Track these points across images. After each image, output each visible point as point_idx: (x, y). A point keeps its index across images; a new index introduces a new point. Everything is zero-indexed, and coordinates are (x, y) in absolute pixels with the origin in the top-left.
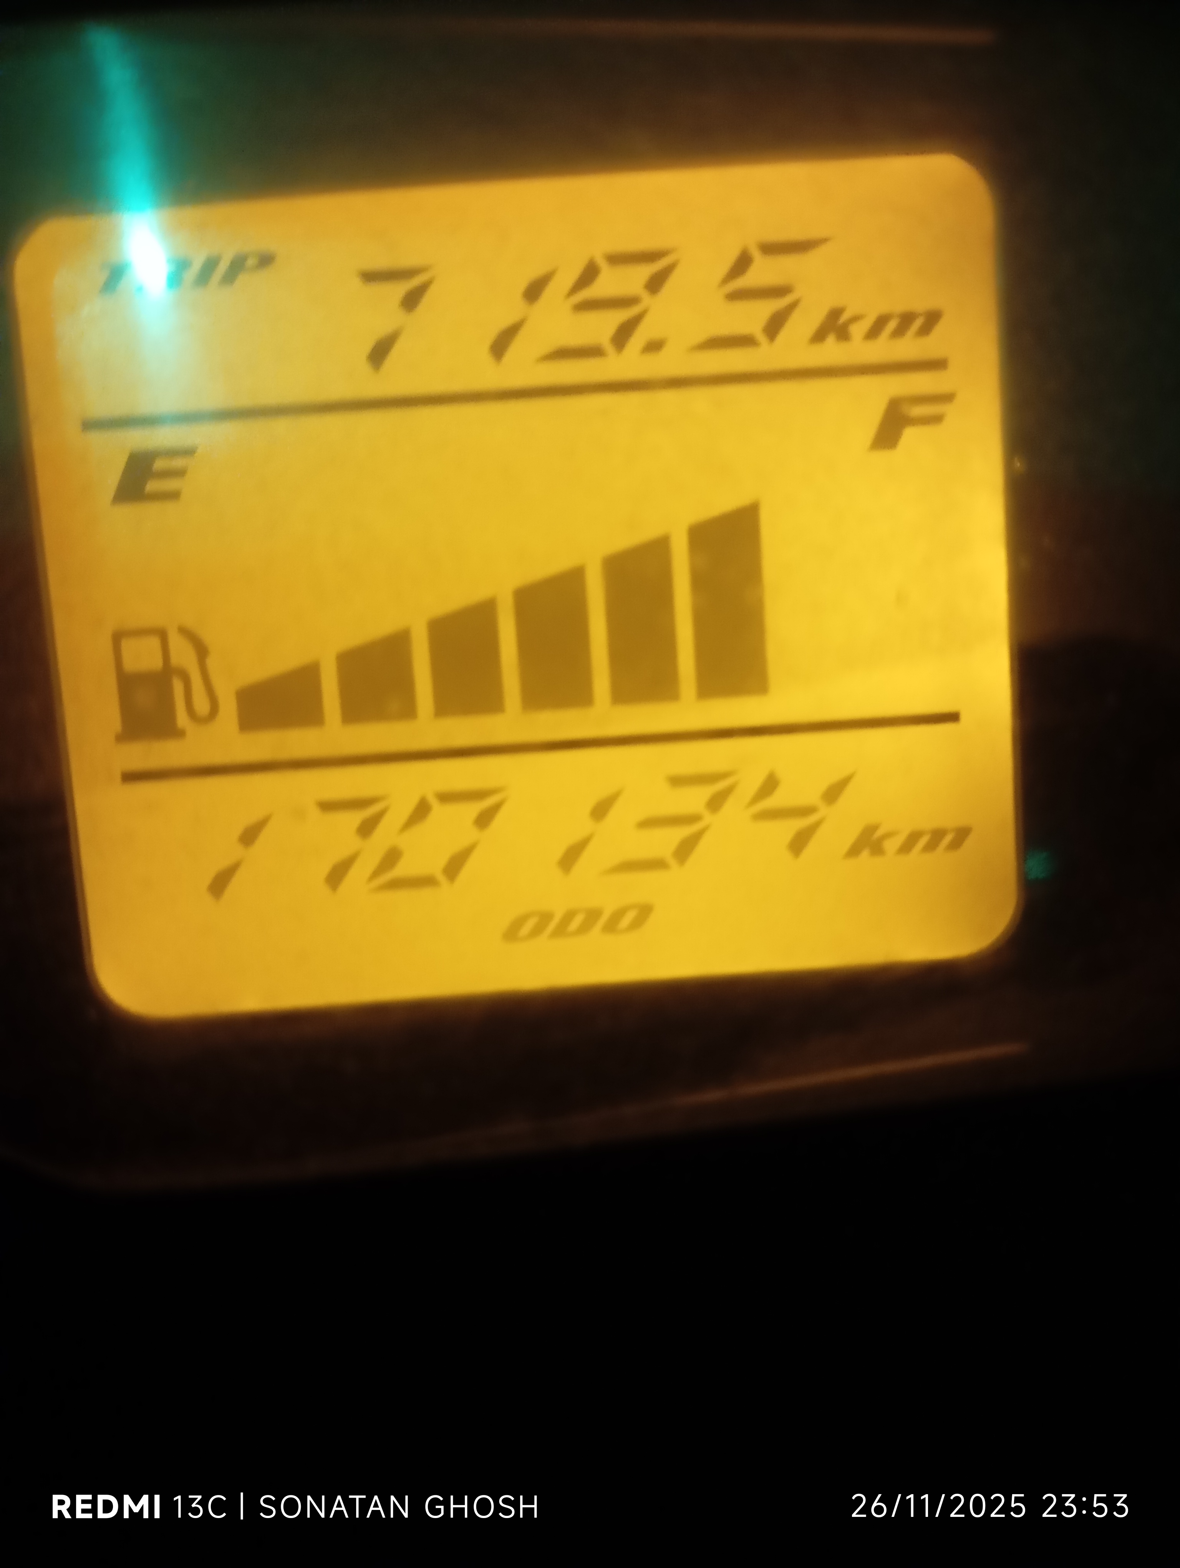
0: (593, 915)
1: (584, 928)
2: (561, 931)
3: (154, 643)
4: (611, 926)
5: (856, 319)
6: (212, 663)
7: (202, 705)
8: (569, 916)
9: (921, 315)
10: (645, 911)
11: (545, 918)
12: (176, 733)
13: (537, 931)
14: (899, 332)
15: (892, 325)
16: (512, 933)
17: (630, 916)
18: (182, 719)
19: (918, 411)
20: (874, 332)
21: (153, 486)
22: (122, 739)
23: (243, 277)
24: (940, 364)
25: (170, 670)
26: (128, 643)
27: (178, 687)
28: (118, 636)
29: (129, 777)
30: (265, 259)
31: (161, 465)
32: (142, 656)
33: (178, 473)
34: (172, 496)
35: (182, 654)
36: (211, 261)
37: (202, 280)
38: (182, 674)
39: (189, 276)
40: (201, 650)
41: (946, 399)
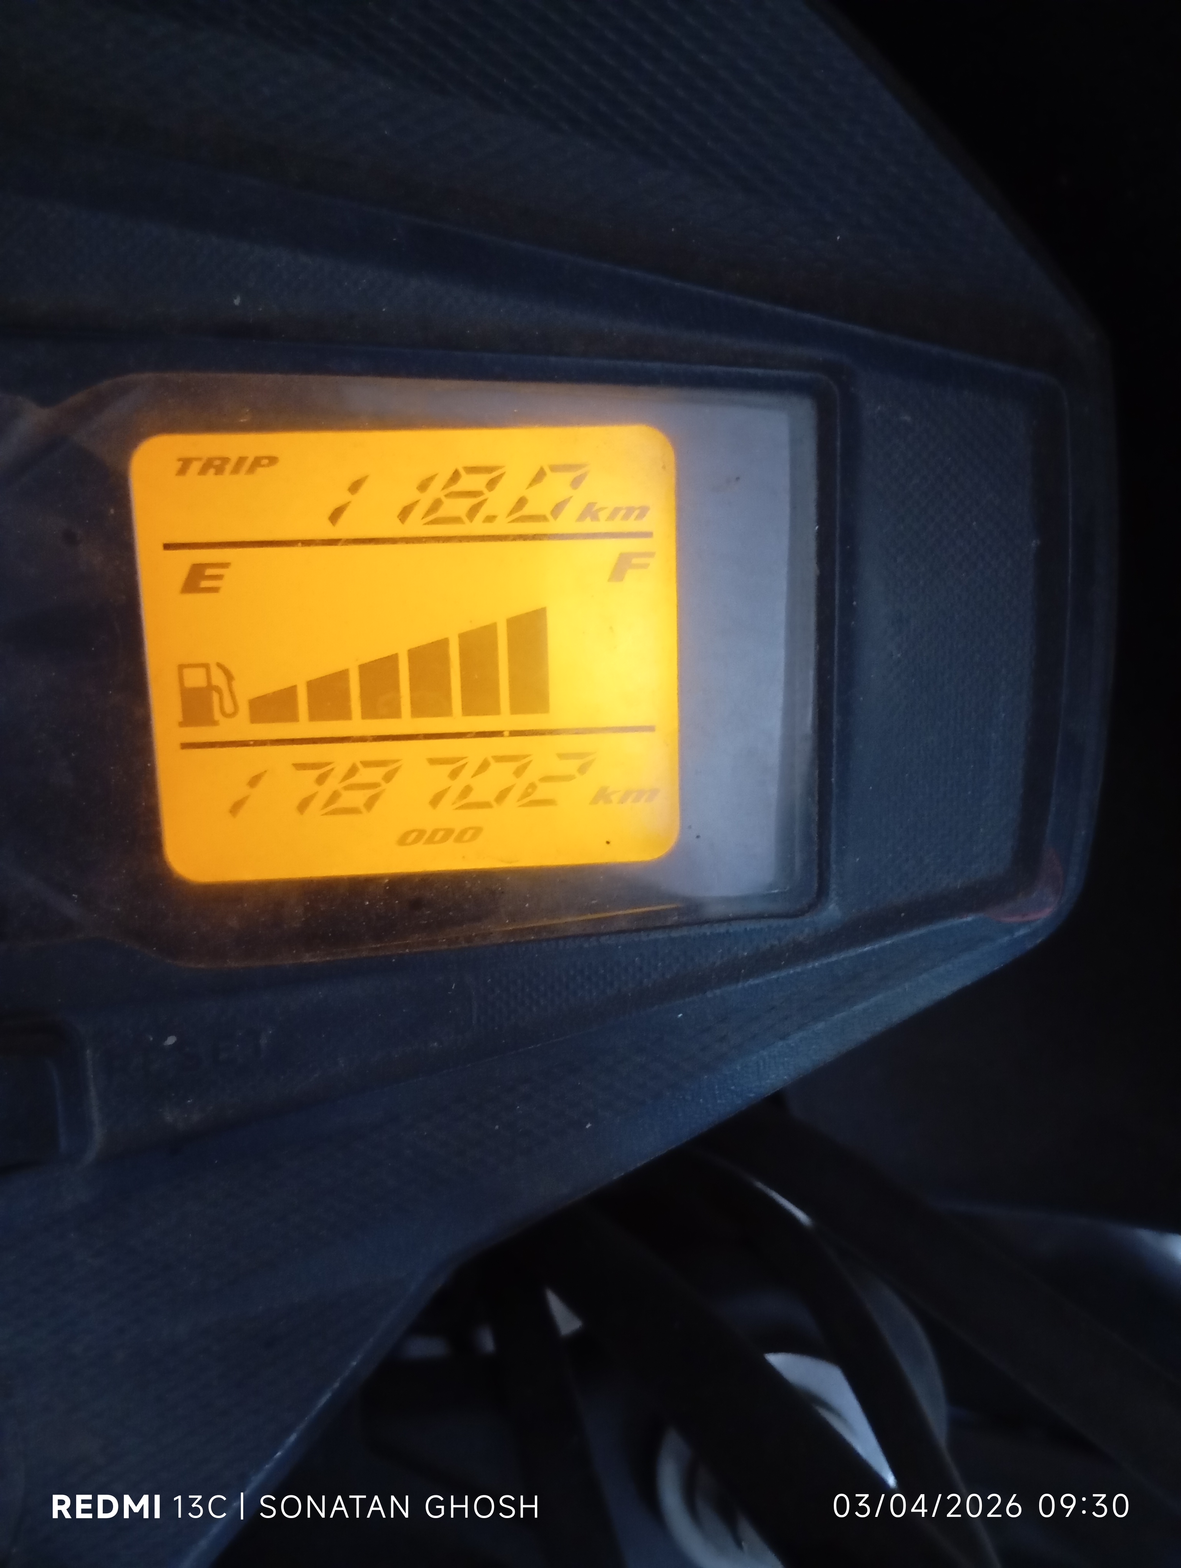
0: (449, 832)
1: (444, 839)
2: (431, 840)
3: (202, 672)
4: (459, 839)
5: (602, 509)
6: (236, 684)
7: (229, 708)
8: (436, 831)
9: (639, 508)
10: (478, 831)
11: (421, 833)
12: (215, 723)
13: (416, 841)
14: (626, 517)
15: (622, 513)
16: (402, 841)
17: (470, 833)
18: (217, 715)
19: (635, 561)
20: (612, 517)
21: (204, 584)
22: (182, 724)
23: (260, 470)
24: (648, 535)
25: (211, 687)
26: (187, 672)
27: (215, 697)
28: (181, 667)
29: (186, 746)
30: (273, 460)
31: (209, 572)
32: (195, 679)
33: (219, 577)
34: (215, 590)
35: (218, 679)
36: (241, 460)
37: (236, 470)
38: (218, 690)
39: (229, 468)
40: (229, 677)
41: (651, 555)
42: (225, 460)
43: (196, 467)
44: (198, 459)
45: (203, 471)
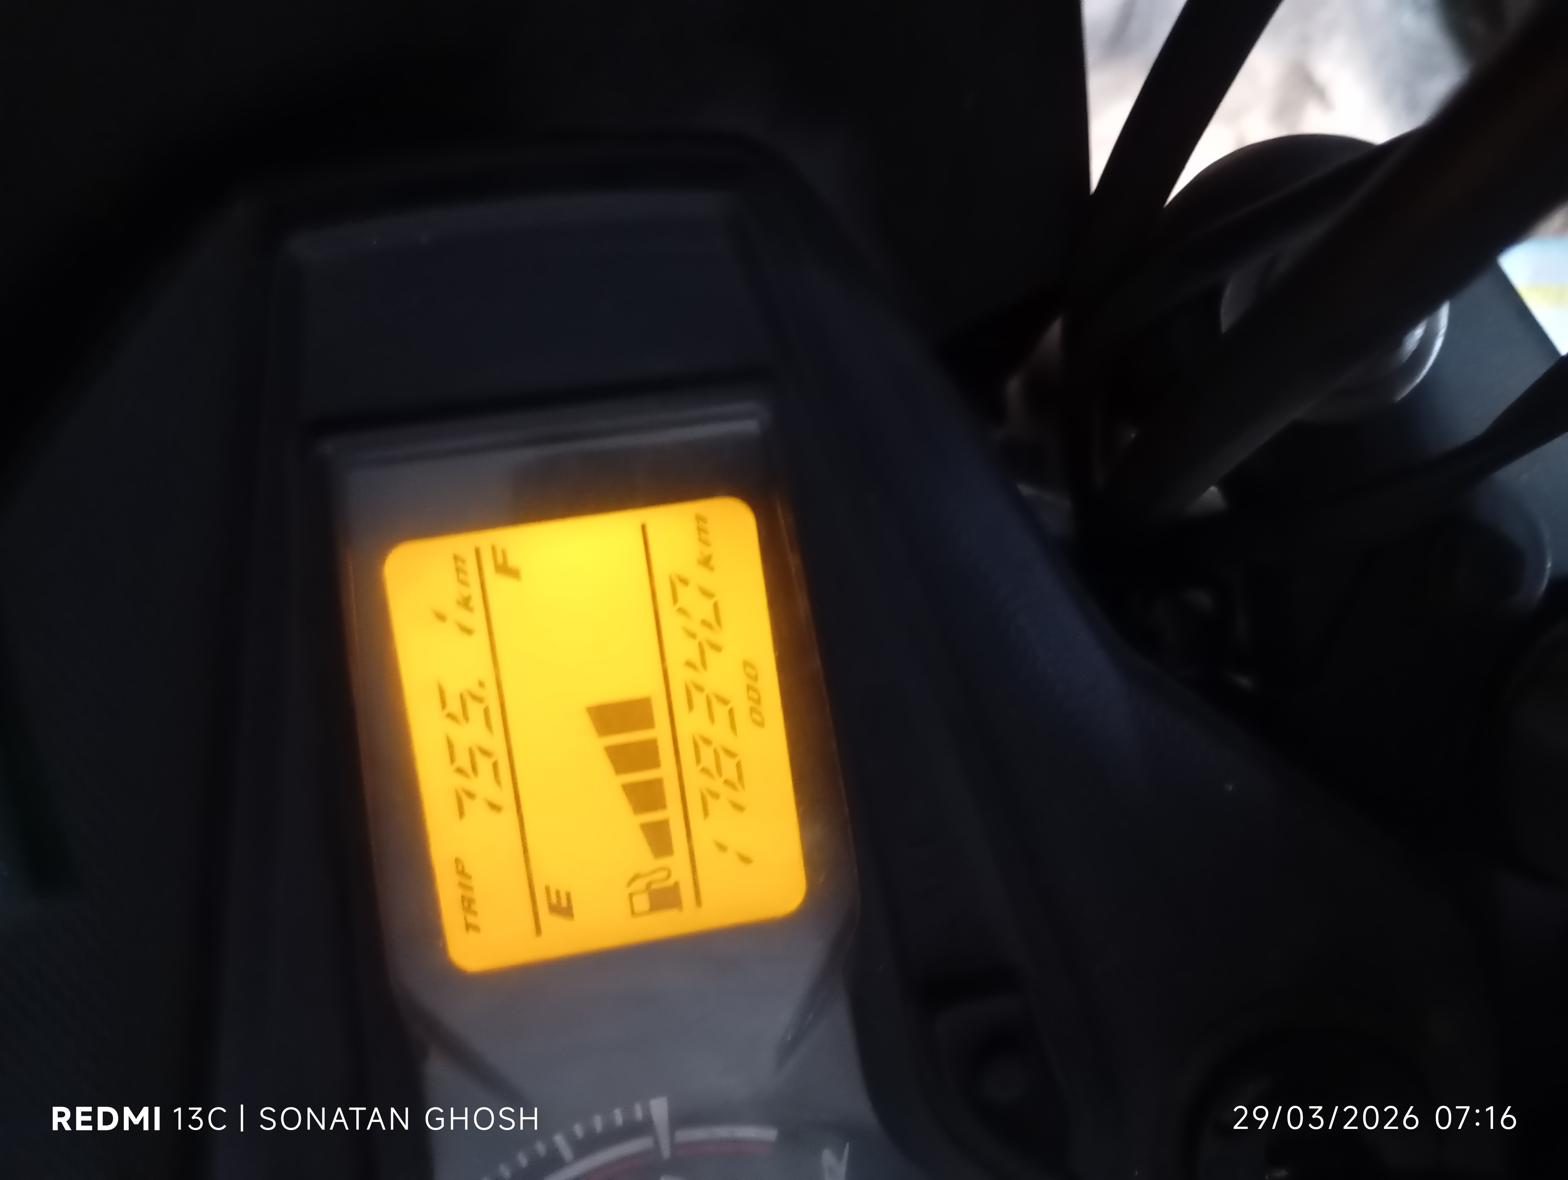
0: (749, 688)
1: (755, 690)
2: (758, 702)
4: (755, 678)
6: (643, 871)
7: (663, 874)
8: (750, 698)
9: (455, 563)
10: (746, 663)
11: (752, 710)
12: (676, 885)
14: (464, 572)
16: (761, 724)
17: (749, 670)
18: (670, 882)
20: (466, 584)
21: (564, 903)
22: (681, 908)
23: (467, 870)
24: (478, 552)
25: (648, 889)
26: (636, 909)
27: (654, 886)
28: (634, 914)
29: (699, 903)
30: (457, 861)
31: (554, 899)
32: (642, 902)
33: (558, 893)
34: (568, 894)
35: (640, 884)
36: (461, 885)
37: (470, 889)
38: (649, 885)
39: (468, 894)
40: (637, 876)
41: (494, 549)
42: (463, 898)
43: (471, 919)
44: (465, 918)
45: (475, 913)
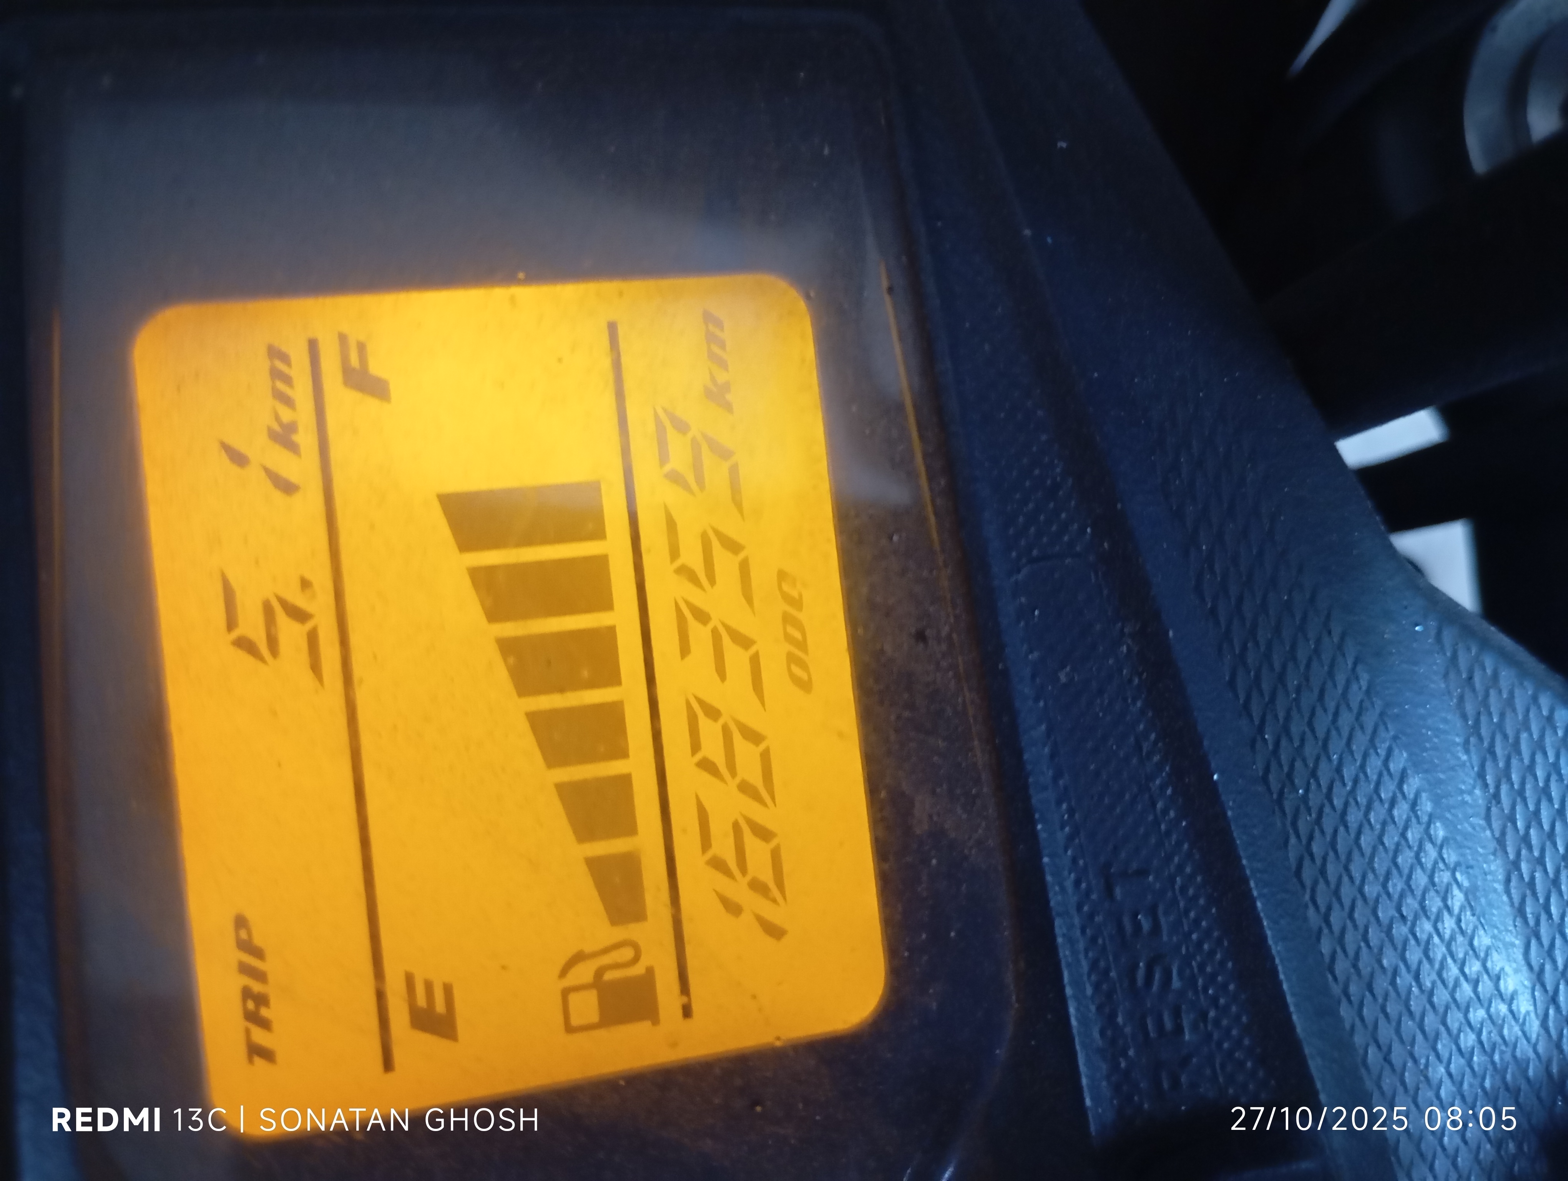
0: (787, 619)
1: (798, 625)
3: (575, 998)
4: (796, 603)
6: (588, 948)
7: (626, 954)
8: (788, 639)
11: (791, 658)
12: (649, 975)
14: (288, 380)
16: (805, 686)
17: (787, 587)
18: (638, 970)
20: (288, 402)
21: (440, 1007)
22: (655, 1021)
23: (258, 941)
24: (313, 346)
25: (598, 983)
26: (575, 1021)
27: (609, 976)
28: (569, 1029)
29: (687, 1012)
30: (241, 922)
31: (421, 1001)
32: (586, 1007)
33: (429, 987)
34: (448, 990)
35: (583, 973)
36: (245, 969)
37: (260, 976)
38: (599, 973)
39: (257, 987)
40: (578, 958)
41: (343, 339)
42: (247, 994)
43: (260, 1036)
44: (248, 1032)
